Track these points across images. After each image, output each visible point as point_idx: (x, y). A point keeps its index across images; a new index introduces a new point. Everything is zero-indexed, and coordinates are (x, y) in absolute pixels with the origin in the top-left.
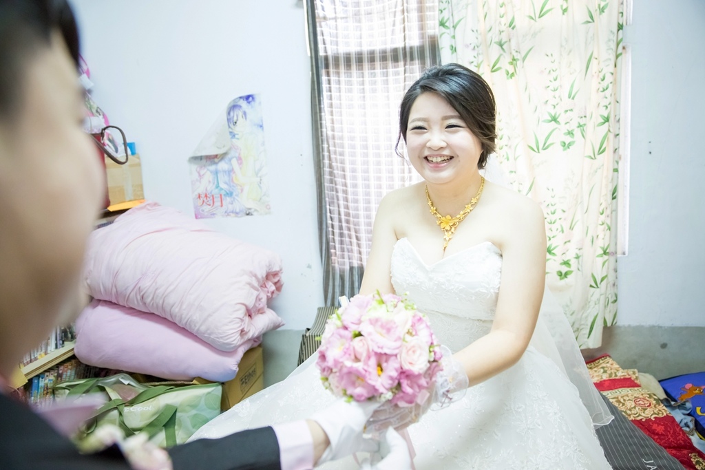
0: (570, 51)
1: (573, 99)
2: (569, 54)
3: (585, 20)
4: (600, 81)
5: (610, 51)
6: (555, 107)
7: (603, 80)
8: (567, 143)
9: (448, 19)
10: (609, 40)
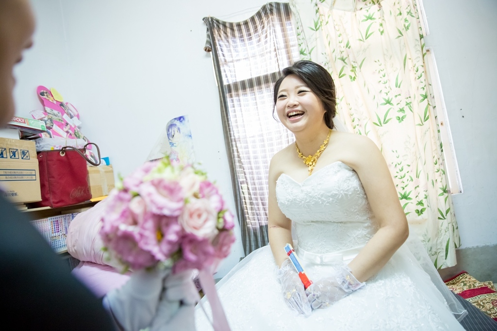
0: (391, 57)
1: (399, 87)
2: (390, 59)
3: (397, 36)
4: (415, 72)
5: (418, 52)
6: (387, 94)
7: (417, 71)
8: (401, 118)
9: (305, 49)
10: (416, 45)
